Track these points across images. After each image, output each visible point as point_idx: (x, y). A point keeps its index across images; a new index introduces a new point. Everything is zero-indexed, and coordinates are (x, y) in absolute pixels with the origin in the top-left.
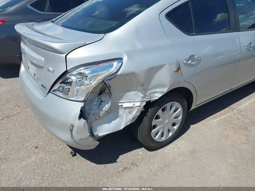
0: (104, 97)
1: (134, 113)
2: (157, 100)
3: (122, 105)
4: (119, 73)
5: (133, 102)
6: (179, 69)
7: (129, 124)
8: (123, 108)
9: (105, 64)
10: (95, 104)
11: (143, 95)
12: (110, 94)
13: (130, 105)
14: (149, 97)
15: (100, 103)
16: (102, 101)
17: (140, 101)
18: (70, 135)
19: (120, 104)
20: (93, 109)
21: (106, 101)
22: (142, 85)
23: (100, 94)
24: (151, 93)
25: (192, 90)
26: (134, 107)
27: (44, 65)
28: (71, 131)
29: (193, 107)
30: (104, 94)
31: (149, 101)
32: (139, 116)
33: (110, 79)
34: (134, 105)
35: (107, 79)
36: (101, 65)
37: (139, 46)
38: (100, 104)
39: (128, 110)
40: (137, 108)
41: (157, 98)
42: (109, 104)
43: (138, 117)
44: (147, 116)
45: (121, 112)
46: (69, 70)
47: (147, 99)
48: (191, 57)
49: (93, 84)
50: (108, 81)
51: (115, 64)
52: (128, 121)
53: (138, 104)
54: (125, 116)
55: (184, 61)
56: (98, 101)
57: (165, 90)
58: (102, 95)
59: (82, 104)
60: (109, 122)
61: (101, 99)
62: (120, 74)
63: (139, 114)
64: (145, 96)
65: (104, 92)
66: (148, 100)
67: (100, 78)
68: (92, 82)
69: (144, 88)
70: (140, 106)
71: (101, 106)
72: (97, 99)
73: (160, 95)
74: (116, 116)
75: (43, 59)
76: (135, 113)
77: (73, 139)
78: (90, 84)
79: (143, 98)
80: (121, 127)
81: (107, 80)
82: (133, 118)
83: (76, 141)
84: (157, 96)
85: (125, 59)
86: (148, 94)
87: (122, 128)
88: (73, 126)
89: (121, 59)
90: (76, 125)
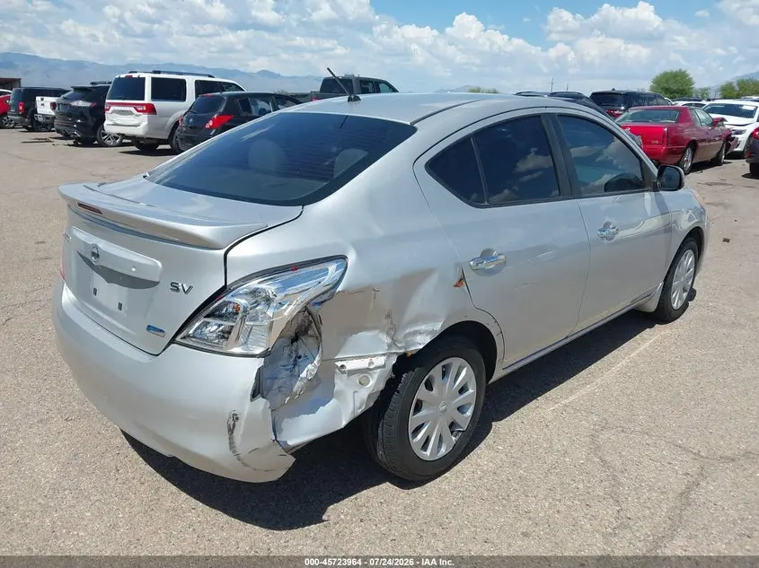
0: (303, 347)
1: (372, 382)
2: (420, 350)
3: (342, 366)
4: (340, 288)
5: (369, 356)
6: (462, 280)
7: (360, 411)
8: (344, 373)
9: (311, 269)
10: (281, 363)
11: (389, 341)
12: (318, 337)
13: (363, 364)
14: (403, 345)
15: (295, 360)
16: (300, 357)
17: (384, 354)
18: (228, 441)
19: (339, 364)
20: (280, 376)
21: (310, 356)
22: (388, 316)
23: (295, 339)
24: (410, 334)
25: (494, 331)
26: (371, 370)
27: (160, 278)
28: (231, 430)
29: (499, 373)
30: (303, 338)
31: (405, 354)
32: (382, 391)
33: (323, 302)
34: (371, 363)
35: (314, 301)
36: (303, 271)
37: (379, 232)
38: (295, 365)
39: (356, 378)
40: (379, 370)
41: (421, 347)
42: (315, 362)
43: (378, 394)
44: (398, 392)
45: (340, 383)
46: (232, 284)
47: (400, 348)
48: (486, 255)
49: (286, 314)
50: (317, 307)
51: (332, 268)
52: (358, 405)
53: (380, 361)
54: (349, 394)
55: (472, 263)
56: (290, 356)
57: (438, 327)
58: (300, 342)
59: (260, 362)
60: (313, 410)
61: (296, 351)
62: (343, 291)
63: (382, 386)
64: (394, 343)
65: (306, 332)
66: (402, 351)
67: (300, 300)
68: (284, 307)
69: (392, 323)
70: (384, 366)
71: (296, 368)
72: (287, 351)
73: (428, 340)
74: (329, 395)
75: (160, 264)
76: (375, 383)
77: (234, 452)
78: (280, 314)
79: (390, 346)
80: (341, 423)
81: (316, 303)
82: (369, 396)
83: (242, 456)
84: (421, 342)
85: (352, 257)
86: (400, 336)
87: (344, 423)
88: (236, 418)
89: (344, 258)
90: (246, 413)
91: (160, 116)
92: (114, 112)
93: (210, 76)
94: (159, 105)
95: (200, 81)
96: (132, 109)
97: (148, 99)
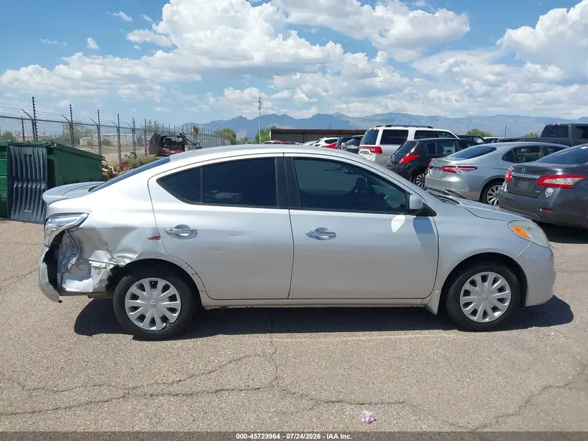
3: (92, 264)
4: (80, 226)
5: (100, 262)
6: (158, 237)
7: (96, 286)
11: (109, 257)
13: (98, 265)
14: (117, 261)
17: (106, 263)
19: (90, 262)
22: (106, 245)
24: (119, 256)
25: (189, 271)
26: (101, 268)
31: (118, 266)
34: (101, 265)
39: (97, 270)
40: (104, 270)
42: (76, 257)
45: (93, 272)
47: (115, 262)
48: (181, 228)
52: (96, 283)
54: (94, 277)
55: (166, 230)
57: (134, 257)
62: (82, 228)
63: (105, 277)
64: (112, 259)
66: (115, 264)
73: (129, 261)
82: (100, 281)
84: (125, 262)
86: (114, 256)
89: (88, 214)
91: (384, 155)
92: (362, 152)
93: (429, 127)
94: (385, 148)
95: (420, 131)
96: (369, 150)
97: (378, 144)
